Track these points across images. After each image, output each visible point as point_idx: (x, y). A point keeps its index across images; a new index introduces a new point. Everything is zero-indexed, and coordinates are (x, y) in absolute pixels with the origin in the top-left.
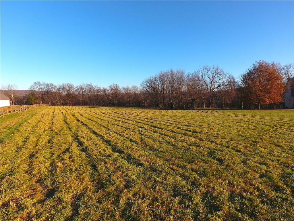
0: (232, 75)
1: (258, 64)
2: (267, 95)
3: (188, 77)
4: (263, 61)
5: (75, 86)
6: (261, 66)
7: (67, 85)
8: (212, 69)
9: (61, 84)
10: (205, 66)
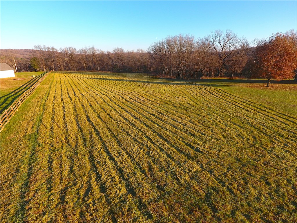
0: (246, 39)
1: (275, 37)
2: (279, 72)
3: (197, 43)
4: (281, 33)
5: (77, 50)
6: (278, 39)
7: (69, 49)
8: (224, 35)
9: (63, 48)
10: (217, 31)
